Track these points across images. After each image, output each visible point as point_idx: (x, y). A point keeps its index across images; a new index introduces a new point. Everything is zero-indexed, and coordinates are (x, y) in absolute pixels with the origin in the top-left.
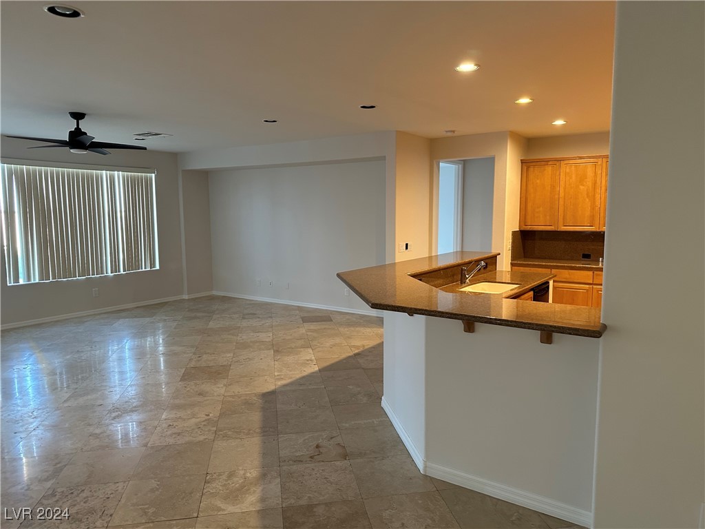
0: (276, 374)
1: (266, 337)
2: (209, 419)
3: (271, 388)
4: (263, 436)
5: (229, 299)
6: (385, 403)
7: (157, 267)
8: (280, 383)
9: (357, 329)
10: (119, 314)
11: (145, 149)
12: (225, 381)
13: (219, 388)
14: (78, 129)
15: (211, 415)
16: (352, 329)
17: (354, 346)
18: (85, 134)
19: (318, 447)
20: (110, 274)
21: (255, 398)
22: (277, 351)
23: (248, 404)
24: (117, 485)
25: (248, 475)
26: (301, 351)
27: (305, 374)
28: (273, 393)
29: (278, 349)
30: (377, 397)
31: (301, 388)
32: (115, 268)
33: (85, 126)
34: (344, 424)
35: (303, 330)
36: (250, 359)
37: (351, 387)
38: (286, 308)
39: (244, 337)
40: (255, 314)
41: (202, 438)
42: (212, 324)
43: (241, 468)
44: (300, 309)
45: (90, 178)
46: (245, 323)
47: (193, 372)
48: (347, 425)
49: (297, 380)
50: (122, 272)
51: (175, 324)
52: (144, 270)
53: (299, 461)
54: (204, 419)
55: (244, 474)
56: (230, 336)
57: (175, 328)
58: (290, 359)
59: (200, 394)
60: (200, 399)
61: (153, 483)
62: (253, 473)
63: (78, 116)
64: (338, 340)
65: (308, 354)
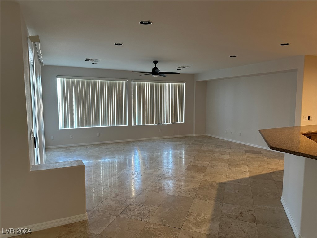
0: (227, 175)
1: (226, 157)
2: (194, 189)
3: (224, 181)
4: (216, 202)
5: (212, 138)
6: (282, 200)
7: (184, 122)
8: (228, 179)
9: (275, 160)
10: (168, 139)
11: (179, 73)
12: (203, 174)
13: (201, 176)
14: (156, 67)
15: (195, 187)
16: (272, 159)
17: (271, 168)
18: (158, 69)
19: (241, 213)
20: (166, 123)
21: (216, 184)
22: (230, 164)
23: (212, 186)
24: (154, 207)
25: (206, 217)
26: (242, 167)
27: (241, 177)
28: (224, 183)
29: (231, 164)
30: (279, 196)
31: (238, 184)
32: (168, 121)
33: (158, 66)
34: (257, 206)
35: (245, 157)
36: (216, 166)
37: (265, 188)
38: (238, 145)
39: (215, 156)
40: (223, 146)
41: (189, 196)
42: (202, 148)
43: (203, 213)
44: (245, 146)
45: (161, 86)
46: (217, 150)
47: (191, 167)
48: (259, 207)
49: (237, 179)
50: (170, 123)
51: (188, 146)
52: (178, 122)
53: (230, 217)
54: (192, 188)
55: (204, 216)
56: (209, 154)
57: (187, 148)
58: (235, 169)
59: (192, 177)
60: (192, 179)
61: (167, 210)
62: (208, 217)
63: (156, 62)
64: (263, 164)
65: (245, 169)
